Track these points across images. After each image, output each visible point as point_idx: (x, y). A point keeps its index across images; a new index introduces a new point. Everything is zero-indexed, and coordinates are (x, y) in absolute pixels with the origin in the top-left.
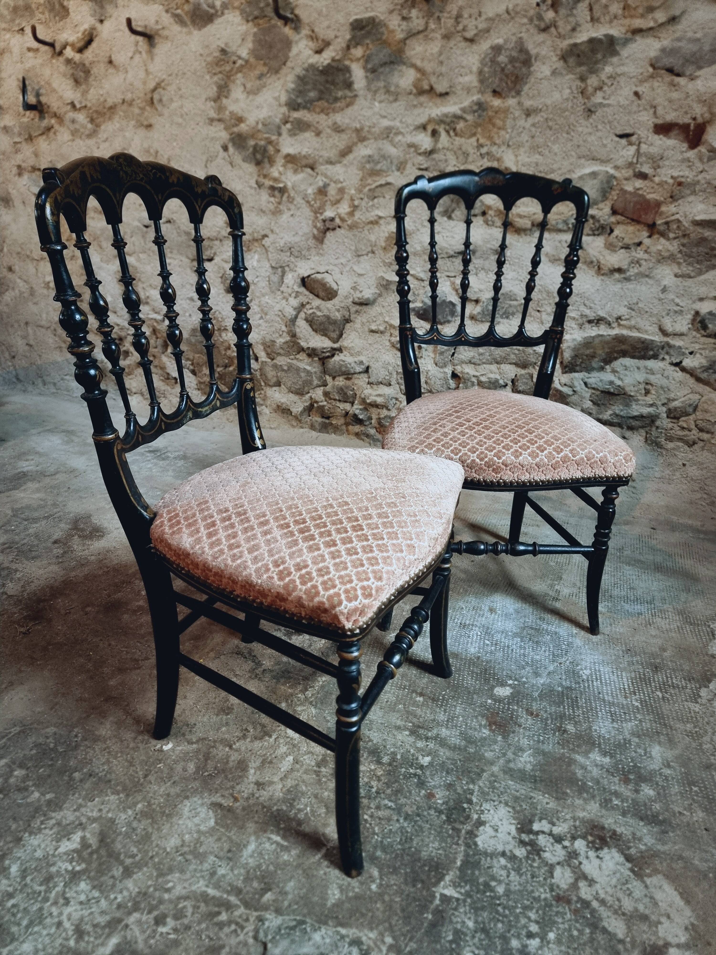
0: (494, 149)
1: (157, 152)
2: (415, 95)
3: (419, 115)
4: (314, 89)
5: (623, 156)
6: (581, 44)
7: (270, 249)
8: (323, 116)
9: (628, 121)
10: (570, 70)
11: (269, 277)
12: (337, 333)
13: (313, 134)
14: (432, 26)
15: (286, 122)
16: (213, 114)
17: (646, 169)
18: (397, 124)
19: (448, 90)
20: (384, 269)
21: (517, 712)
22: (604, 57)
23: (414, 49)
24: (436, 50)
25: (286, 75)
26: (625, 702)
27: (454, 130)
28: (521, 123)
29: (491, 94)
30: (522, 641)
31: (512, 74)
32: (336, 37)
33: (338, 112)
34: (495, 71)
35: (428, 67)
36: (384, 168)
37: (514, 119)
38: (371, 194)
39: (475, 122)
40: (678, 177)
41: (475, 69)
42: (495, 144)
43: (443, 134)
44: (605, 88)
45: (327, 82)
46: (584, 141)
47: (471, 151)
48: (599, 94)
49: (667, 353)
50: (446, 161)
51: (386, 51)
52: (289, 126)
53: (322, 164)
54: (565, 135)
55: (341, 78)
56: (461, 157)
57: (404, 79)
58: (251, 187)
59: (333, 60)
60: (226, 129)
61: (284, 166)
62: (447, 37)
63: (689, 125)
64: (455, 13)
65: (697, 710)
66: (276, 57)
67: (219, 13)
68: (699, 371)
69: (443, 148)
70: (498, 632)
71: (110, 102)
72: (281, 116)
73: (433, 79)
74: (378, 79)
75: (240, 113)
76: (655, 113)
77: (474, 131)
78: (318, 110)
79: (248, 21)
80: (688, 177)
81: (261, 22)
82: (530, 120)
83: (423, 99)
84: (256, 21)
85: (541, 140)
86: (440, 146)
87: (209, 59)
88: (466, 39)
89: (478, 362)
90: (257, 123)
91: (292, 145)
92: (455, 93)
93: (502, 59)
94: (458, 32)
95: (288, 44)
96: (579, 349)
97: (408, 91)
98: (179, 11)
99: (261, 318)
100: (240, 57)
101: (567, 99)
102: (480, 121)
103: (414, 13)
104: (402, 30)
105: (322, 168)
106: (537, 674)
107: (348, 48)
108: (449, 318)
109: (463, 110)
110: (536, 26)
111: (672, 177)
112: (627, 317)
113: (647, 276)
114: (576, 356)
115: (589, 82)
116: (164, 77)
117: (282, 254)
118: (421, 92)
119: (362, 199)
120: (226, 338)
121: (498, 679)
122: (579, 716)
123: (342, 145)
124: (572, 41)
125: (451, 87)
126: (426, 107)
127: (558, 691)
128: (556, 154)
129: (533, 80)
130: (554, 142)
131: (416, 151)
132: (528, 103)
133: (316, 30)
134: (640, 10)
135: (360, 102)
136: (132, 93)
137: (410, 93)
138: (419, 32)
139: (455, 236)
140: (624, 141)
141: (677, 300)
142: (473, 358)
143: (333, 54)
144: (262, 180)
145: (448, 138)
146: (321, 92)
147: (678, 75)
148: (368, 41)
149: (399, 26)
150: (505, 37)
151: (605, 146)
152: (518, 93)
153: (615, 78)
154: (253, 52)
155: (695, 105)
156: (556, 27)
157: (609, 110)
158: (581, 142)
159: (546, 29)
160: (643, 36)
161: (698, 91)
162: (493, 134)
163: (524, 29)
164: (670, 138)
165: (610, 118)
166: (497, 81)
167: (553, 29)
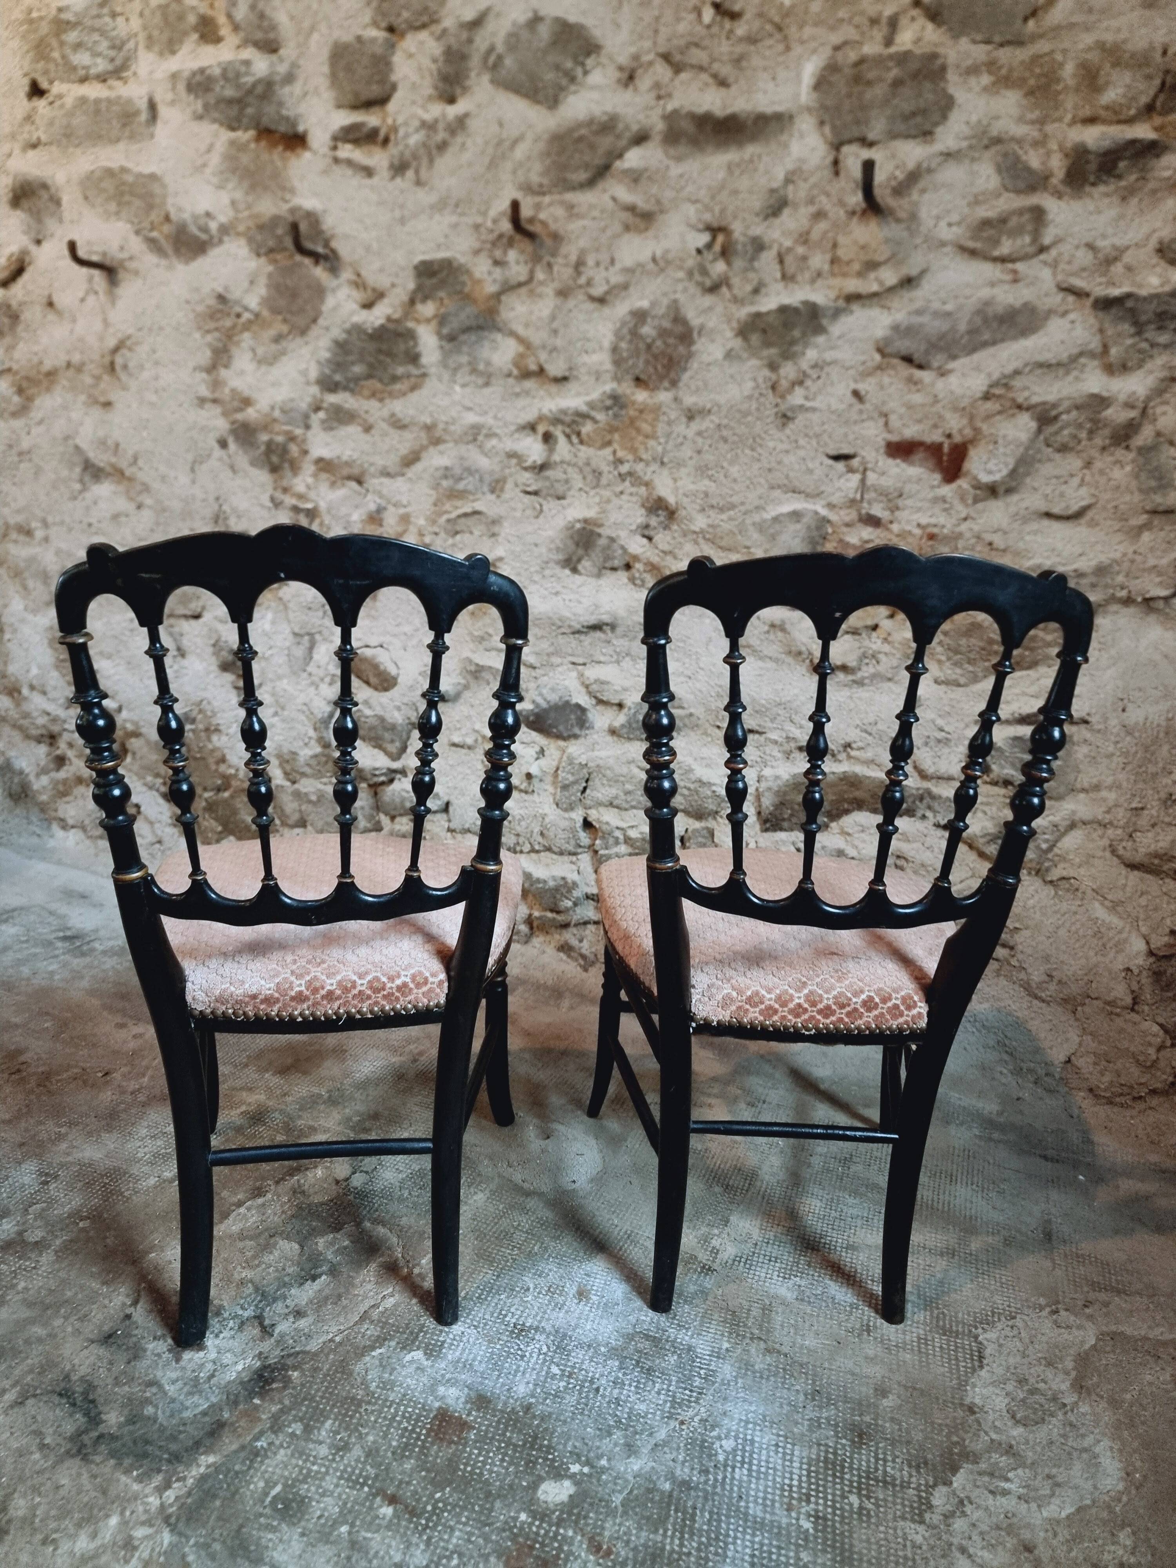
0: (639, 467)
1: (117, 445)
2: (516, 378)
3: (524, 408)
4: (361, 360)
5: (840, 489)
6: (767, 314)
7: (291, 605)
8: (374, 404)
9: (846, 435)
10: (754, 353)
11: (288, 648)
12: (398, 744)
13: (359, 429)
14: (540, 275)
15: (317, 409)
16: (204, 392)
17: (877, 510)
18: (489, 420)
19: (567, 374)
20: (471, 646)
21: (571, 1544)
22: (804, 334)
23: (513, 309)
24: (546, 312)
25: (318, 338)
26: (784, 1521)
27: (579, 434)
28: (681, 428)
29: (632, 384)
30: (621, 1368)
31: (663, 353)
32: (393, 285)
33: (397, 397)
34: (637, 349)
35: (536, 337)
36: (470, 487)
37: (669, 423)
38: (449, 527)
39: (608, 424)
40: (928, 525)
41: (607, 344)
42: (641, 460)
43: (562, 440)
44: (808, 383)
45: (380, 351)
46: (779, 463)
47: (605, 468)
48: (799, 391)
49: (929, 808)
50: (567, 481)
51: (470, 310)
52: (321, 415)
53: (374, 476)
54: (747, 451)
55: (402, 347)
56: (590, 477)
57: (499, 353)
58: (262, 506)
59: (389, 319)
60: (225, 414)
61: (315, 475)
62: (563, 293)
63: (940, 445)
64: (573, 258)
65: (919, 1539)
66: (302, 310)
67: (216, 240)
68: (982, 841)
69: (562, 462)
70: (581, 1345)
71: (48, 365)
72: (309, 399)
73: (543, 356)
74: (459, 351)
75: (247, 393)
76: (886, 424)
77: (608, 437)
78: (366, 392)
79: (258, 255)
80: (943, 527)
81: (279, 257)
82: (695, 426)
83: (529, 384)
84: (271, 255)
85: (712, 458)
86: (556, 457)
87: (200, 308)
88: (593, 299)
89: (625, 805)
90: (273, 408)
91: (327, 444)
92: (577, 378)
93: (647, 330)
94: (580, 287)
95: (320, 292)
96: (785, 793)
97: (505, 371)
98: (155, 234)
99: (276, 714)
100: (246, 309)
101: (750, 398)
102: (615, 423)
103: (512, 255)
104: (495, 281)
105: (374, 482)
106: (631, 1449)
107: (412, 302)
108: (576, 730)
109: (591, 405)
110: (698, 284)
111: (919, 525)
112: (860, 744)
113: (890, 680)
114: (782, 804)
115: (782, 372)
116: (131, 331)
117: (311, 613)
118: (526, 375)
119: (436, 534)
120: (218, 744)
121: (553, 1460)
122: (689, 1554)
123: (404, 449)
124: (753, 309)
125: (570, 369)
126: (534, 397)
127: (663, 1492)
128: (735, 480)
129: (695, 365)
130: (732, 463)
131: (519, 464)
132: (689, 400)
133: (364, 273)
134: (856, 267)
135: (431, 385)
136: (82, 353)
137: (509, 375)
138: (520, 285)
139: (584, 600)
140: (840, 466)
141: (940, 722)
142: (616, 797)
143: (389, 311)
144: (279, 495)
145: (569, 447)
146: (371, 366)
147: (921, 367)
148: (442, 294)
149: (490, 273)
150: (652, 298)
151: (810, 471)
152: (674, 383)
153: (822, 368)
154: (266, 302)
155: (948, 415)
156: (729, 286)
157: (815, 417)
158: (774, 465)
159: (713, 289)
160: (863, 306)
161: (952, 392)
162: (637, 445)
163: (680, 287)
164: (912, 464)
165: (817, 429)
166: (641, 364)
167: (724, 289)
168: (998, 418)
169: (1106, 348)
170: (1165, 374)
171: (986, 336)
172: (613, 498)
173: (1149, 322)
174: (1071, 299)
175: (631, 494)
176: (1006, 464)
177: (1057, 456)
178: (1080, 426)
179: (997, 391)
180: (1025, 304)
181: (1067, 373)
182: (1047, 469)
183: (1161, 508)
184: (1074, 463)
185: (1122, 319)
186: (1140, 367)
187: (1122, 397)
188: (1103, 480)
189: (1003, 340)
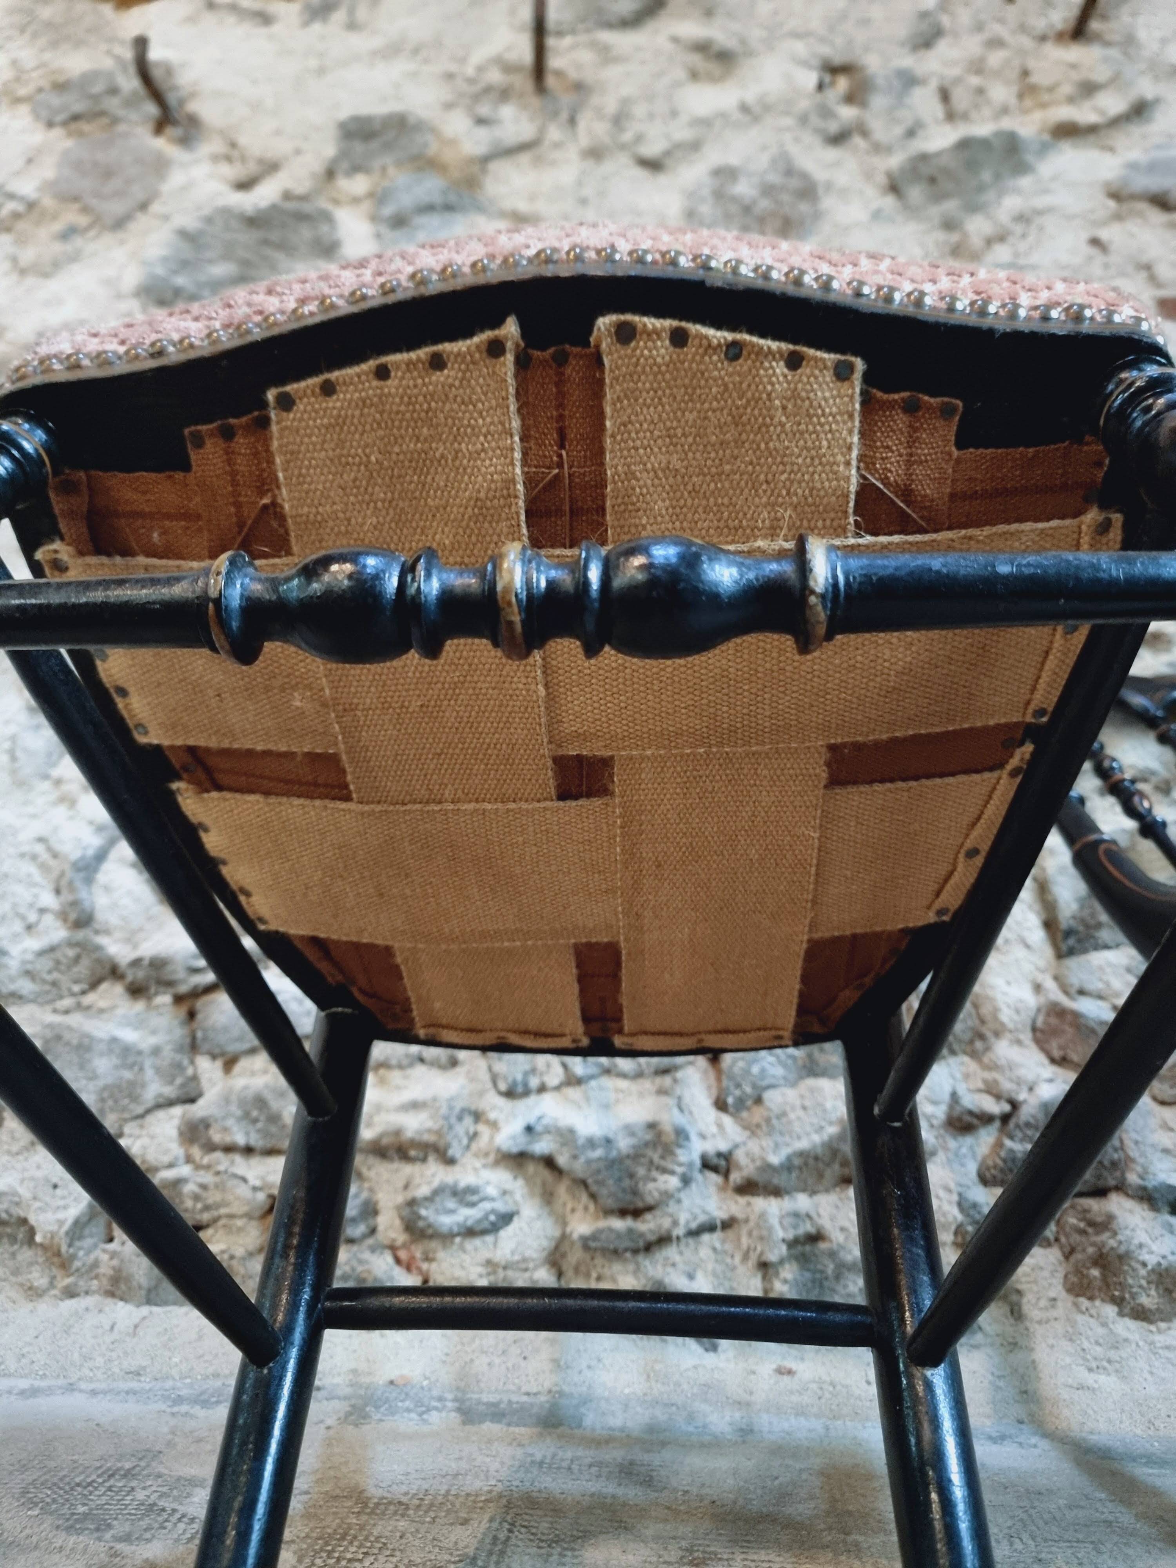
4: (227, 255)
6: (938, 154)
10: (915, 213)
14: (555, 134)
22: (998, 177)
23: (506, 181)
24: (567, 180)
25: (146, 231)
31: (772, 213)
32: (298, 152)
44: (1011, 239)
45: (266, 242)
48: (1002, 248)
51: (435, 182)
55: (306, 234)
59: (287, 197)
62: (595, 153)
64: (611, 109)
66: (121, 195)
74: (408, 234)
76: (1152, 277)
79: (50, 125)
81: (87, 128)
84: (73, 126)
88: (642, 162)
93: (741, 189)
94: (624, 147)
95: (159, 168)
100: (12, 196)
103: (507, 112)
104: (477, 143)
107: (330, 174)
110: (817, 131)
115: (969, 227)
124: (912, 152)
129: (827, 228)
133: (243, 140)
134: (1067, 89)
138: (519, 149)
143: (288, 185)
146: (245, 264)
148: (383, 163)
149: (469, 133)
150: (743, 153)
153: (1030, 222)
154: (52, 186)
156: (864, 134)
159: (838, 139)
163: (789, 137)
167: (857, 139)
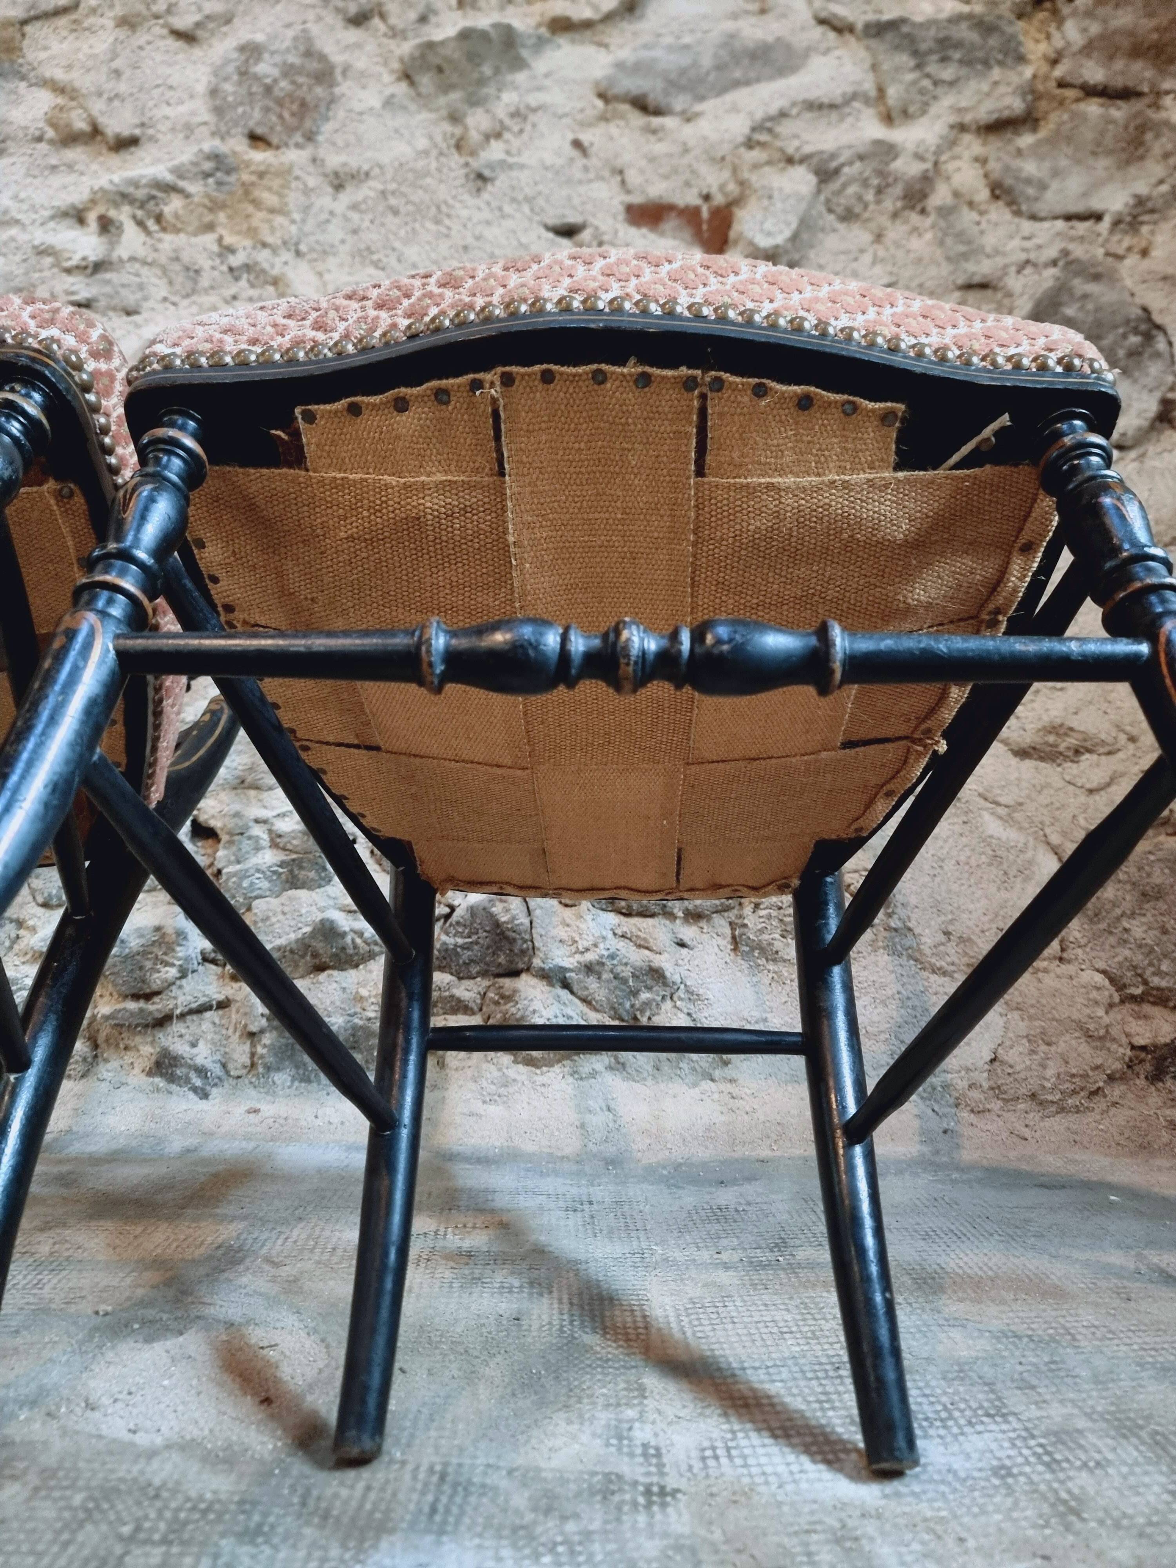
0: (262, 257)
2: (51, 142)
3: (65, 187)
6: (443, 43)
10: (424, 101)
19: (137, 132)
22: (497, 71)
23: (46, 47)
24: (101, 49)
27: (159, 218)
28: (325, 201)
29: (245, 141)
31: (290, 95)
34: (250, 93)
35: (84, 81)
37: (306, 193)
39: (209, 199)
41: (201, 88)
42: (265, 245)
43: (129, 228)
44: (507, 135)
46: (478, 238)
47: (205, 263)
48: (496, 145)
50: (141, 287)
54: (430, 225)
56: (179, 279)
57: (22, 108)
62: (129, 22)
63: (697, 210)
69: (132, 259)
73: (97, 107)
76: (623, 182)
77: (208, 218)
82: (346, 198)
83: (75, 153)
85: (376, 237)
88: (176, 34)
92: (152, 140)
94: (157, 17)
97: (33, 133)
101: (426, 153)
102: (220, 196)
104: (14, 3)
109: (179, 172)
110: (339, 11)
115: (470, 121)
118: (68, 138)
124: (421, 40)
125: (142, 126)
126: (82, 174)
129: (341, 114)
130: (406, 242)
131: (57, 264)
132: (336, 161)
137: (39, 139)
138: (56, 12)
140: (565, 241)
145: (142, 237)
147: (658, 112)
150: (268, 30)
151: (524, 248)
152: (310, 137)
153: (525, 118)
155: (704, 169)
156: (383, 16)
157: (524, 176)
158: (470, 240)
159: (361, 19)
160: (573, 41)
161: (705, 138)
162: (255, 222)
163: (311, 15)
164: (662, 234)
165: (528, 191)
166: (257, 114)
167: (376, 21)
168: (767, 169)
169: (881, 91)
170: (953, 119)
171: (738, 74)
172: (220, 304)
173: (930, 52)
174: (832, 35)
175: (251, 299)
176: (788, 224)
177: (841, 227)
178: (865, 183)
179: (763, 137)
180: (778, 39)
181: (842, 119)
182: (831, 242)
183: (977, 279)
184: (859, 235)
185: (897, 48)
186: (924, 112)
187: (910, 147)
188: (900, 254)
189: (758, 80)
